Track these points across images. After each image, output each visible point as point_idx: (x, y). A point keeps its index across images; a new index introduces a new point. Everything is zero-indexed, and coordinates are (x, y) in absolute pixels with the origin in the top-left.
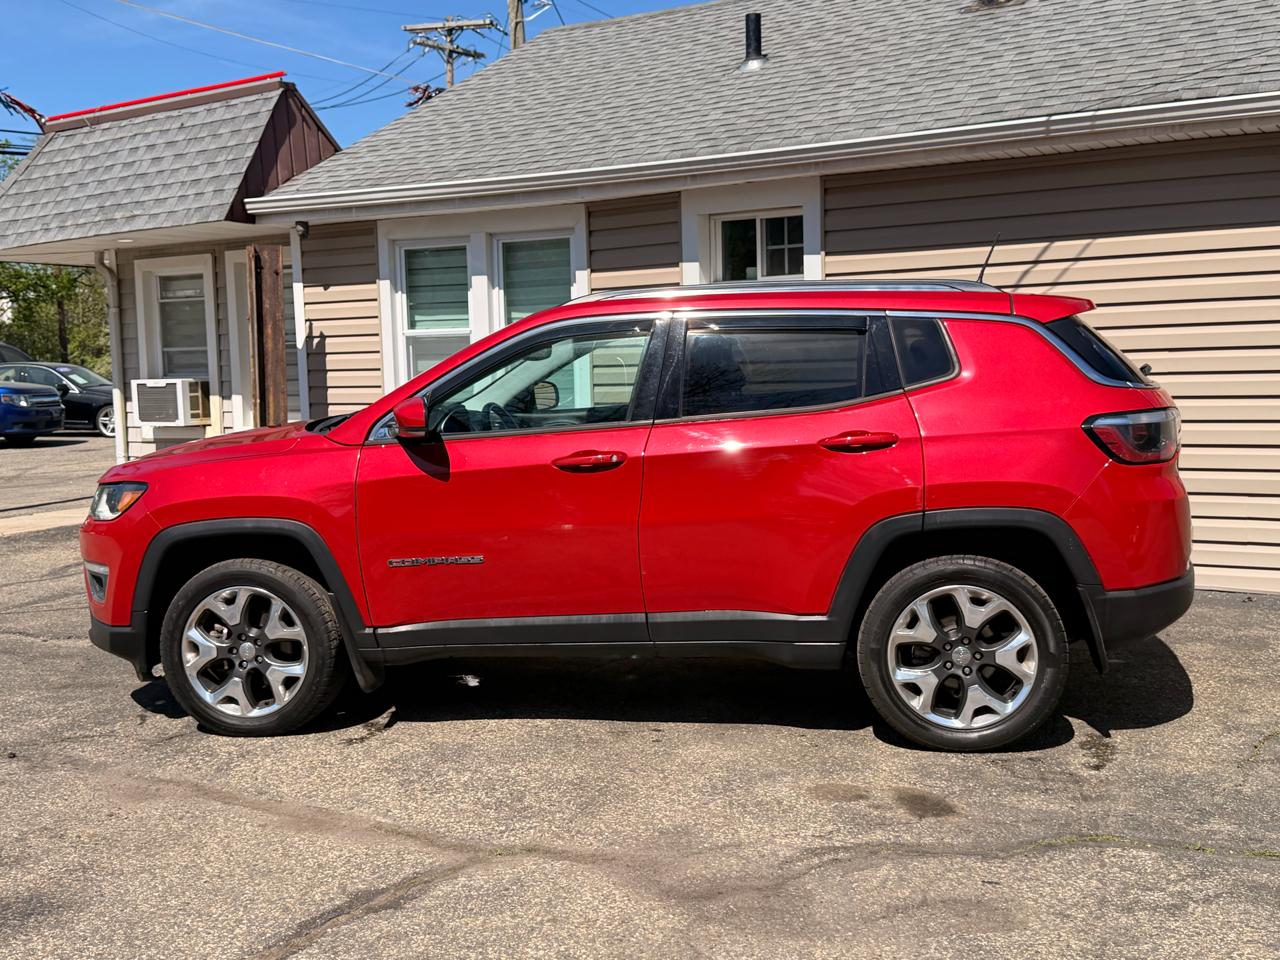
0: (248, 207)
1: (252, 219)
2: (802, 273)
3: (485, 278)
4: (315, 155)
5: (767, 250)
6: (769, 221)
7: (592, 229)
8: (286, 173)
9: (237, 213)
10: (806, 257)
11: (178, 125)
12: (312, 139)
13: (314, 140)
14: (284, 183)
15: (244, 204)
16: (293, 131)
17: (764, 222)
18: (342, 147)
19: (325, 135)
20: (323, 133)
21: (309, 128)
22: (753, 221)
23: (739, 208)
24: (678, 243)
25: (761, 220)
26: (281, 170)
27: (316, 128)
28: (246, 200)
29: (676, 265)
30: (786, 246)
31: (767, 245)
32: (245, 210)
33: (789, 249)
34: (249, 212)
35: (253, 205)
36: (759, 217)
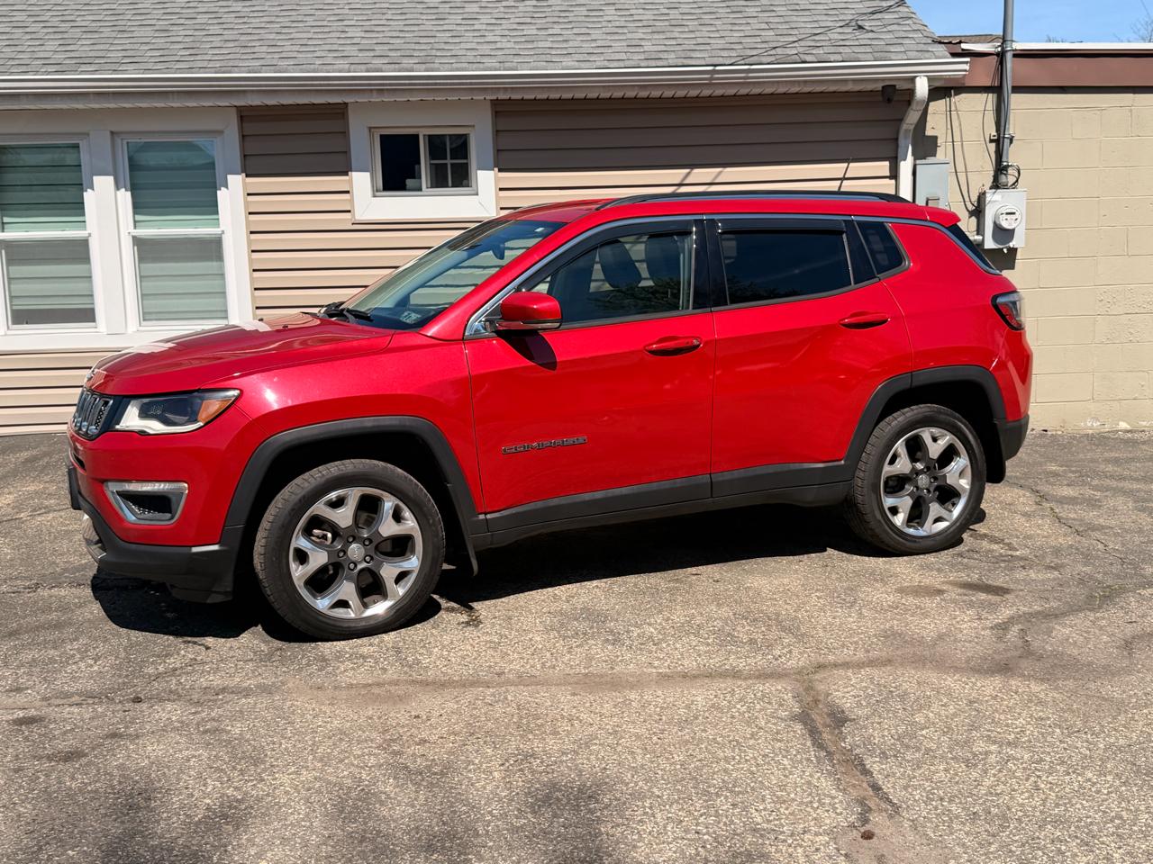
3: (111, 179)
5: (432, 164)
6: (430, 137)
7: (245, 134)
10: (479, 172)
17: (427, 138)
22: (416, 137)
23: (401, 124)
24: (346, 153)
25: (424, 135)
29: (345, 173)
30: (449, 161)
31: (431, 158)
33: (452, 164)
36: (422, 133)
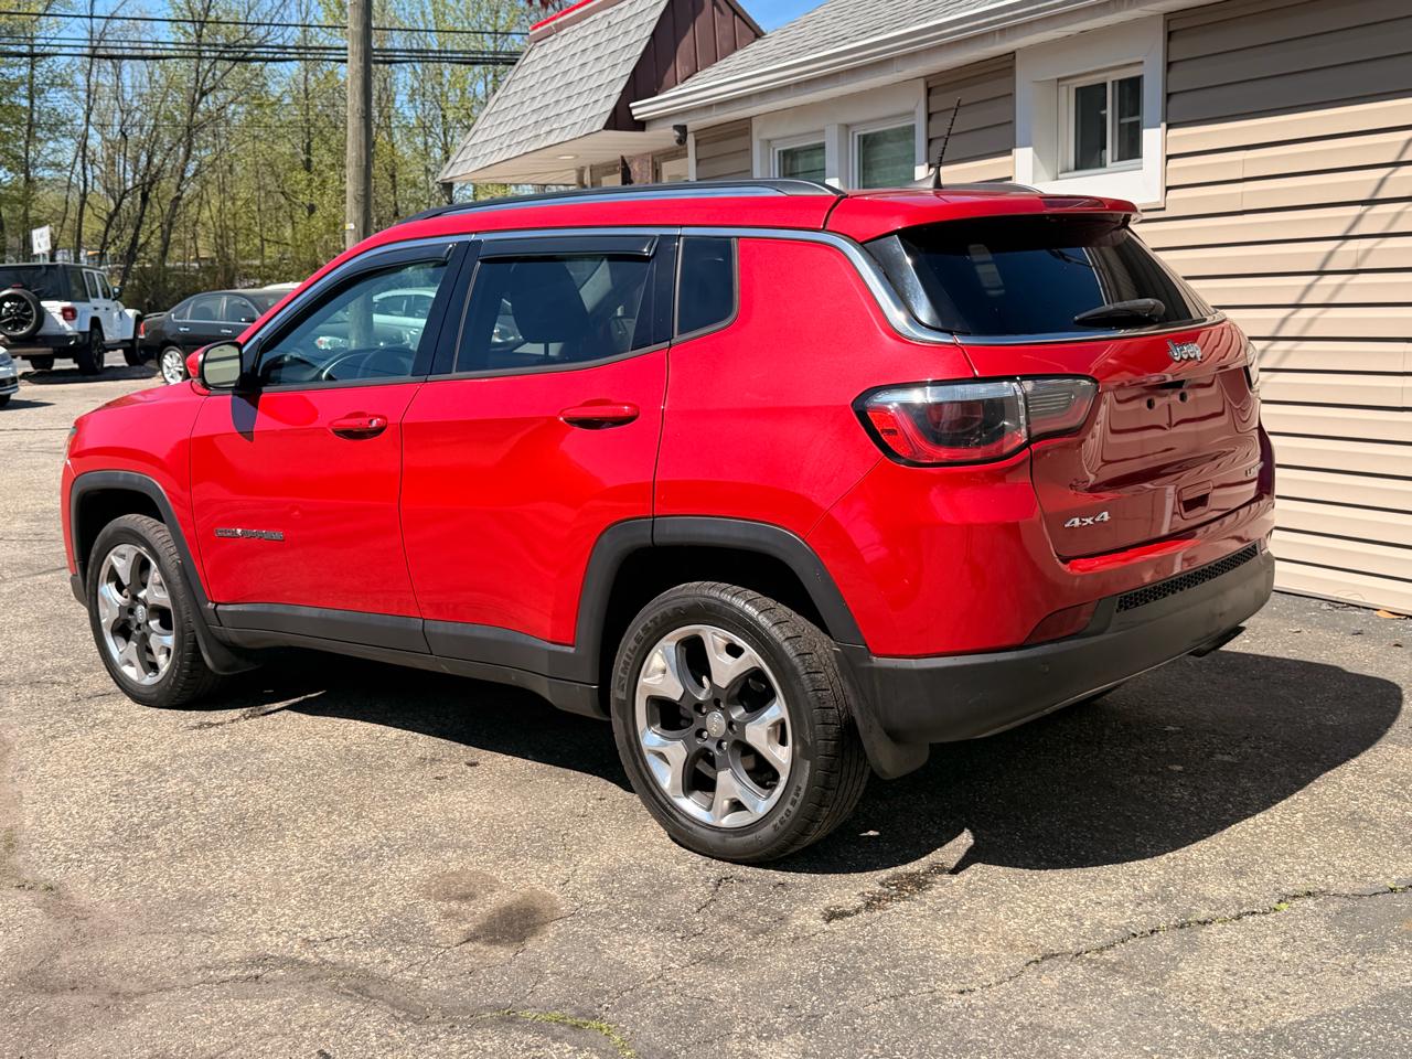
0: (634, 112)
1: (641, 126)
2: (1141, 157)
4: (727, 45)
5: (1120, 125)
6: (1123, 83)
7: (931, 111)
8: (687, 70)
9: (620, 119)
10: (1145, 131)
11: (606, 25)
12: (724, 25)
13: (727, 27)
14: (682, 82)
15: (630, 110)
16: (699, 19)
17: (1117, 83)
18: (765, 31)
19: (744, 20)
20: (740, 17)
21: (722, 12)
22: (1105, 85)
24: (1011, 123)
25: (1112, 83)
26: (681, 67)
27: (731, 13)
28: (631, 105)
29: (1008, 152)
31: (1120, 117)
32: (632, 117)
34: (636, 118)
35: (640, 109)
36: (1111, 78)
